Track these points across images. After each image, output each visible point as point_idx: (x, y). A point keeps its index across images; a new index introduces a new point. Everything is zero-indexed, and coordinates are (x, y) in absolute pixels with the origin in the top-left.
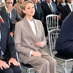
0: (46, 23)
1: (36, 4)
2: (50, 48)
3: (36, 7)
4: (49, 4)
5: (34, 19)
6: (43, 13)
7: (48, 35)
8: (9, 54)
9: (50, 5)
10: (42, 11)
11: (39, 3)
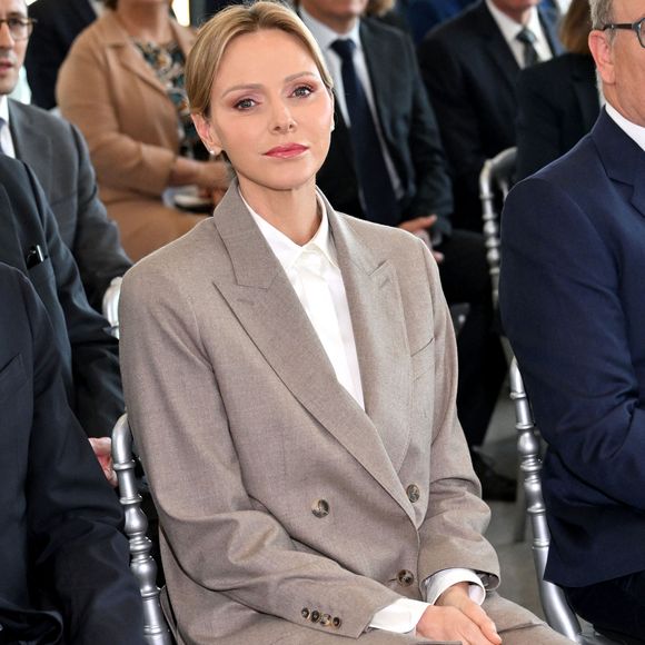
0: (486, 250)
1: (354, 34)
2: (535, 535)
3: (359, 60)
4: (510, 29)
5: (339, 217)
6: (437, 143)
7: (510, 390)
8: (67, 618)
9: (523, 38)
10: (429, 118)
11: (382, 13)
